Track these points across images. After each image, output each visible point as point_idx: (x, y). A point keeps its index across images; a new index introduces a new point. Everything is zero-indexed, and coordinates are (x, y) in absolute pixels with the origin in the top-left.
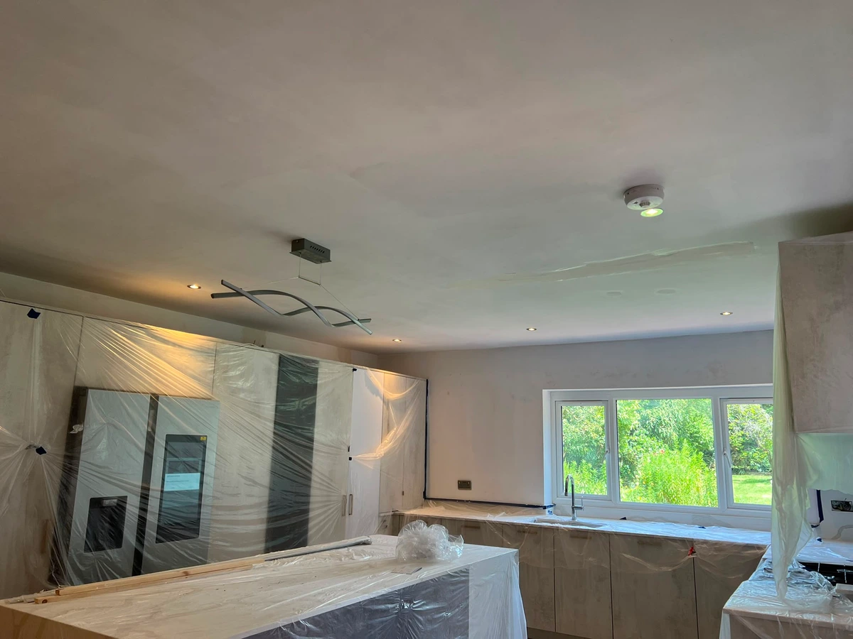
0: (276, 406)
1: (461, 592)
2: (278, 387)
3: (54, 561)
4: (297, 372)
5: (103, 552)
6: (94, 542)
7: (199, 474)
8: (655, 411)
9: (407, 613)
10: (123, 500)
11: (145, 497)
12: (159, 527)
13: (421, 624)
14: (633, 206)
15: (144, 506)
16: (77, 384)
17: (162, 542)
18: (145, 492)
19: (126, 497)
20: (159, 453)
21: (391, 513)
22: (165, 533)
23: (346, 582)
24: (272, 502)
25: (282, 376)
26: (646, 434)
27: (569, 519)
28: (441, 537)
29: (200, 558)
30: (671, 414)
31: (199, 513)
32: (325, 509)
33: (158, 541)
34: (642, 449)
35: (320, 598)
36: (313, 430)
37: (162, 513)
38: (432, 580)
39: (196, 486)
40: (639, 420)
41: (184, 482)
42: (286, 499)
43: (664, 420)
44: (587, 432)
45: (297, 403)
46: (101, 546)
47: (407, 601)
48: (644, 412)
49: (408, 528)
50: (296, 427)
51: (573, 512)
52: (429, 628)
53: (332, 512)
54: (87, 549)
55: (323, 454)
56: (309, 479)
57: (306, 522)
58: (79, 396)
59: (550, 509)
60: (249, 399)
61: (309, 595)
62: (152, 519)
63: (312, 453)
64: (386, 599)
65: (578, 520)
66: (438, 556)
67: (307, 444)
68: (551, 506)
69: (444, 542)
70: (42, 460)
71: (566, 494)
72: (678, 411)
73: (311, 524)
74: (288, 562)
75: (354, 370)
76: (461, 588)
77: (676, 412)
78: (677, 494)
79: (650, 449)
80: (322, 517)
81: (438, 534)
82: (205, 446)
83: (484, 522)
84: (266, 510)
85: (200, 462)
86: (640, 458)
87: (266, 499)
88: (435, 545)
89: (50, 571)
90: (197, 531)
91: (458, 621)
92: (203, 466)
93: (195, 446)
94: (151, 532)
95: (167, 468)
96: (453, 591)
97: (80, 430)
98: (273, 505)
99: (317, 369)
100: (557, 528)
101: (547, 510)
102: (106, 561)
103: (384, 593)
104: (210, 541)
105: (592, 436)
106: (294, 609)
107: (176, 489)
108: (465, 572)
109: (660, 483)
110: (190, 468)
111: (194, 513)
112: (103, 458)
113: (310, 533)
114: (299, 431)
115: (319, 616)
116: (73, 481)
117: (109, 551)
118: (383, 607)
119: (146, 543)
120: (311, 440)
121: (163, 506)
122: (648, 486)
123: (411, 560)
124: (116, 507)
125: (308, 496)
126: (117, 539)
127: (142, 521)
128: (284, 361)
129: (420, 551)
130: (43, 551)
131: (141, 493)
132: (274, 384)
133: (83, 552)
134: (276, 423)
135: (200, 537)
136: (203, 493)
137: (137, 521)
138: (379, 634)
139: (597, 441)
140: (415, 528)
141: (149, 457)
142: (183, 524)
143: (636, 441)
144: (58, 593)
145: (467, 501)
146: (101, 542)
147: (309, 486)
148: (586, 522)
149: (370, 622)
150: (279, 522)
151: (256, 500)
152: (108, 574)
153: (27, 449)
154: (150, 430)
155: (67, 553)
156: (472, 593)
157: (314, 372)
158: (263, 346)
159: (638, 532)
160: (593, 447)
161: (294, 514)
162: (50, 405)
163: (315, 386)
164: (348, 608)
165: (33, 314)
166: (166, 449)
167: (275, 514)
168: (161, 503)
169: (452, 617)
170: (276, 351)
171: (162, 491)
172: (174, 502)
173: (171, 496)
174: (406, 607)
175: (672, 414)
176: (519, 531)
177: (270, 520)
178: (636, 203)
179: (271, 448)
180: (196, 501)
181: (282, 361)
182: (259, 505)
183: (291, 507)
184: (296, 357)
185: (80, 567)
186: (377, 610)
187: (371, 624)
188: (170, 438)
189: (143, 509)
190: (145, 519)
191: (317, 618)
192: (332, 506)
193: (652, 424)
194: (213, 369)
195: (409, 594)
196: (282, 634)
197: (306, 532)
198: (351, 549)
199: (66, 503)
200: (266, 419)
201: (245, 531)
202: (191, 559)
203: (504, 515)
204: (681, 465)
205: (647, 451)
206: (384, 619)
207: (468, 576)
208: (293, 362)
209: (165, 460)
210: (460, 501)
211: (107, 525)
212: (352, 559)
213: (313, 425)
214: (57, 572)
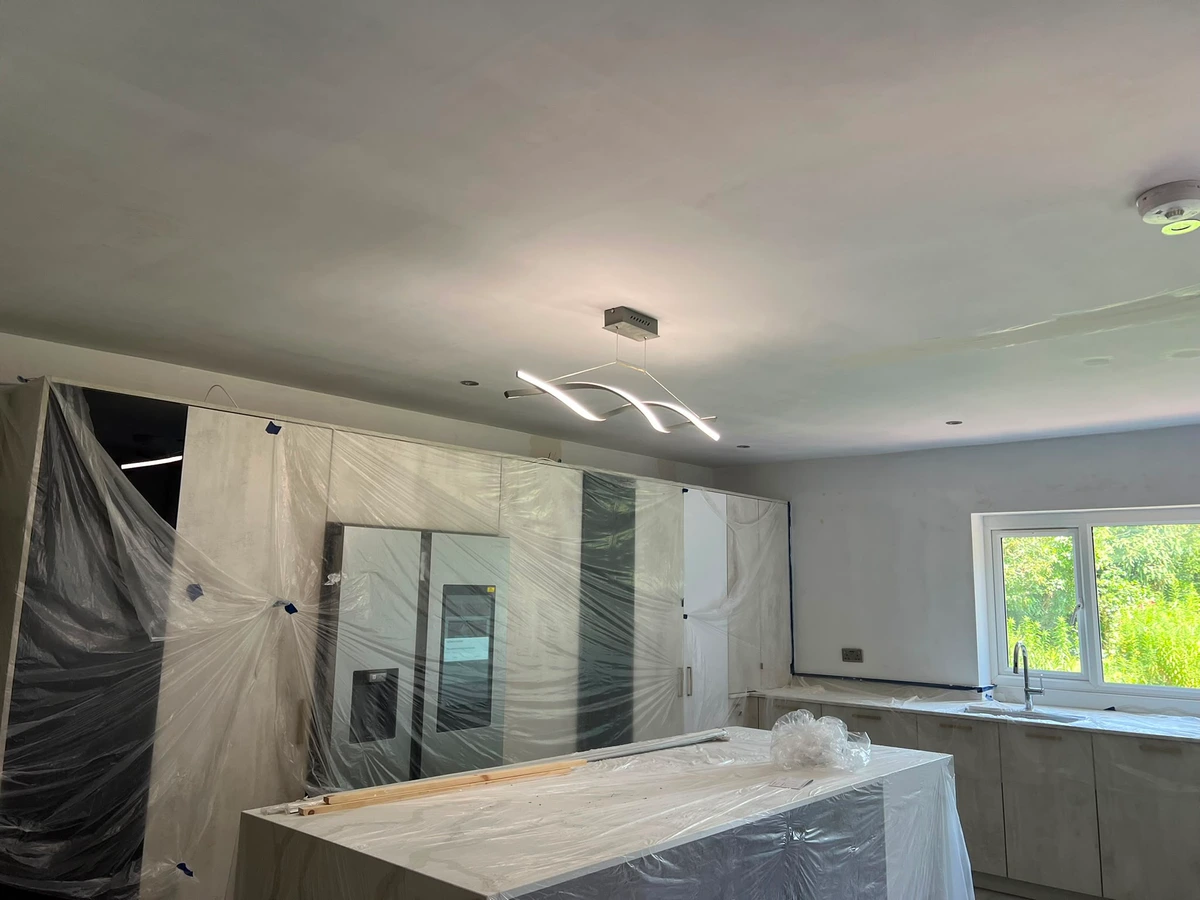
0: (582, 543)
1: (872, 817)
2: (583, 515)
3: (314, 754)
4: (609, 496)
5: (372, 744)
6: (361, 731)
7: (487, 638)
8: (1135, 540)
9: (798, 847)
10: (393, 674)
11: (420, 670)
12: (439, 710)
13: (818, 863)
14: (1153, 219)
15: (420, 682)
16: (330, 520)
17: (444, 730)
18: (421, 664)
19: (397, 669)
20: (435, 609)
21: (746, 694)
22: (449, 719)
23: (708, 799)
24: (584, 677)
25: (588, 502)
26: (1122, 577)
27: (1021, 708)
28: (837, 735)
29: (495, 753)
30: (1162, 544)
31: (490, 692)
32: (654, 687)
33: (440, 729)
34: (1115, 599)
35: (676, 821)
36: (632, 576)
37: (442, 692)
38: (831, 799)
39: (484, 655)
40: (1110, 555)
41: (469, 649)
42: (600, 673)
43: (1152, 554)
44: (1027, 574)
45: (610, 538)
46: (370, 734)
47: (797, 829)
48: (1117, 543)
49: (787, 721)
50: (610, 573)
51: (1028, 698)
52: (830, 869)
53: (665, 692)
54: (353, 739)
55: (648, 610)
56: (632, 645)
57: (629, 705)
58: (333, 534)
59: (989, 692)
60: (547, 535)
61: (659, 817)
62: (431, 699)
63: (633, 608)
64: (767, 825)
65: (1035, 709)
66: (835, 763)
67: (626, 596)
68: (990, 688)
69: (842, 742)
70: (293, 621)
71: (1016, 670)
72: (1174, 540)
73: (636, 709)
74: (619, 765)
75: (685, 490)
76: (872, 811)
77: (1171, 541)
78: (1181, 669)
79: (1128, 598)
80: (651, 699)
81: (832, 729)
82: (493, 600)
83: (888, 711)
84: (576, 688)
85: (488, 622)
86: (1113, 612)
87: (575, 672)
88: (828, 747)
89: (309, 768)
90: (488, 717)
91: (870, 860)
92: (492, 627)
93: (479, 599)
94: (430, 718)
95: (446, 631)
96: (861, 815)
97: (337, 580)
98: (585, 681)
99: (634, 490)
100: (1005, 723)
101: (984, 694)
102: (377, 755)
103: (764, 816)
104: (505, 730)
105: (1037, 579)
106: (641, 837)
107: (459, 658)
108: (876, 788)
109: (1152, 651)
110: (476, 630)
111: (484, 692)
112: (366, 616)
113: (636, 721)
114: (615, 577)
115: (677, 848)
116: (331, 649)
117: (379, 742)
118: (764, 837)
119: (424, 732)
120: (631, 589)
121: (444, 682)
122: (1130, 655)
123: (794, 767)
124: (385, 683)
125: (630, 668)
126: (389, 726)
127: (419, 702)
128: (590, 480)
129: (807, 755)
130: (299, 742)
131: (416, 665)
132: (579, 513)
133: (348, 742)
134: (583, 566)
135: (492, 725)
136: (494, 665)
137: (412, 702)
138: (760, 876)
139: (1042, 587)
140: (795, 720)
141: (423, 614)
142: (471, 707)
143: (1106, 587)
144: (326, 800)
145: (858, 679)
146: (368, 728)
147: (631, 655)
148: (1048, 713)
149: (746, 859)
150: (595, 704)
151: (563, 675)
152: (382, 774)
153: (274, 606)
154: (422, 579)
155: (329, 744)
156: (888, 818)
157: (631, 494)
158: (560, 461)
159: (1141, 731)
160: (1037, 596)
161: (613, 694)
162: (299, 548)
163: (633, 515)
164: (718, 838)
165: (273, 429)
166: (444, 605)
167: (588, 694)
168: (441, 678)
169: (861, 853)
170: (577, 467)
171: (441, 662)
172: (457, 676)
173: (454, 668)
174: (795, 838)
175: (1166, 545)
176: (942, 726)
177: (582, 702)
178: (1159, 213)
179: (578, 602)
180: (486, 676)
181: (587, 480)
182: (566, 681)
183: (609, 684)
184: (605, 475)
185: (347, 763)
186: (756, 843)
187: (748, 862)
188: (449, 590)
189: (419, 686)
190: (422, 700)
191: (675, 852)
192: (663, 683)
193: (1131, 560)
194: (498, 494)
195: (798, 818)
196: (629, 873)
197: (630, 720)
198: (702, 747)
199: (324, 678)
200: (569, 562)
201: (550, 718)
202: (482, 754)
203: (916, 701)
204: (1186, 624)
205: (1124, 602)
206: (766, 854)
207: (881, 793)
208: (601, 482)
209: (443, 620)
210: (846, 678)
211: (375, 707)
212: (705, 762)
213: (632, 569)
214: (318, 769)
